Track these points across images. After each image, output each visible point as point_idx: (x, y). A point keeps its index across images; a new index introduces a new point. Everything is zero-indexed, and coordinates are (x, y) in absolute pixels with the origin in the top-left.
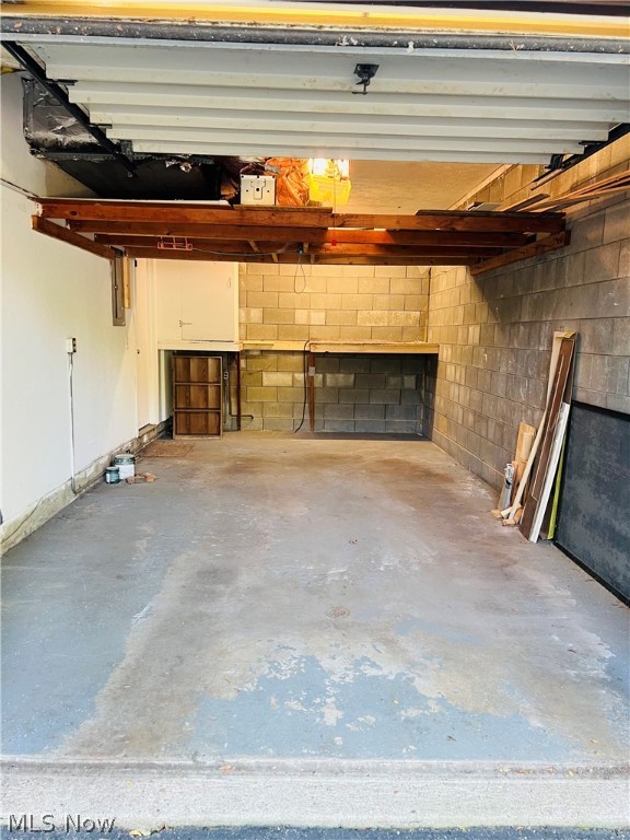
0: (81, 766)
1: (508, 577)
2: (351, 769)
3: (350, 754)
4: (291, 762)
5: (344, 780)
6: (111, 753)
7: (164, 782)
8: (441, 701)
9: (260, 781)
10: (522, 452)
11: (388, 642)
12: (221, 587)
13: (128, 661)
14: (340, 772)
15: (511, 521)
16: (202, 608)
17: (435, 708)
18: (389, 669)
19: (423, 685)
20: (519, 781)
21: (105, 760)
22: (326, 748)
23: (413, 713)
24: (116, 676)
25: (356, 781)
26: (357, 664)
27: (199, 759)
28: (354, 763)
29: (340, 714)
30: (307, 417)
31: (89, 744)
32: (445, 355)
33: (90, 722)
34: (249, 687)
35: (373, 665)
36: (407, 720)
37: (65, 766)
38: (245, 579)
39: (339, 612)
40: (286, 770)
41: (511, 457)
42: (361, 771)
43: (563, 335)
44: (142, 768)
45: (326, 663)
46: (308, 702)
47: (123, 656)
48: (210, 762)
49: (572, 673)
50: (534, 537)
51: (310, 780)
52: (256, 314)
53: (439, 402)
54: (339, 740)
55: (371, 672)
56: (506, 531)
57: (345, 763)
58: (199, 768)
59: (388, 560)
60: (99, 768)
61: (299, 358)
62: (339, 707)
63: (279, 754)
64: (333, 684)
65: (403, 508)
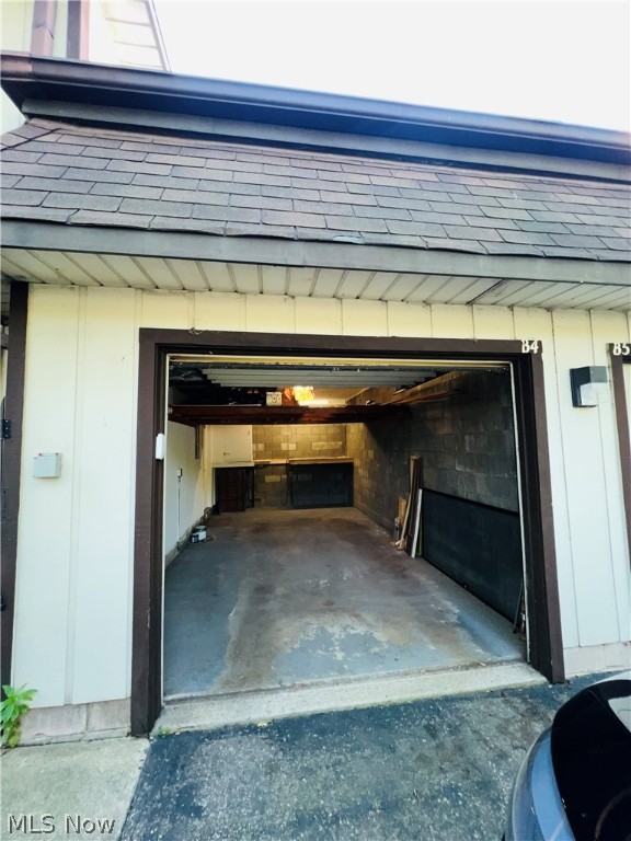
0: (227, 694)
1: (405, 577)
2: (355, 680)
3: (353, 673)
4: (326, 680)
5: (352, 686)
6: (241, 686)
7: (268, 697)
8: (388, 642)
9: (314, 691)
10: (402, 512)
11: (357, 616)
12: (269, 595)
13: (233, 639)
14: (349, 682)
15: (400, 547)
16: (262, 607)
17: (386, 646)
18: (360, 630)
19: (378, 635)
20: (430, 676)
21: (238, 690)
22: (341, 671)
23: (376, 650)
24: (230, 647)
25: (357, 685)
26: (345, 628)
27: (283, 684)
28: (355, 677)
29: (343, 654)
30: (289, 498)
31: (228, 682)
32: (357, 463)
33: (225, 672)
34: (296, 646)
35: (353, 628)
36: (375, 654)
37: (218, 696)
38: (279, 591)
39: (330, 603)
40: (324, 684)
41: (396, 515)
42: (359, 680)
43: (414, 457)
44: (257, 691)
45: (330, 630)
46: (327, 650)
47: (229, 637)
48: (288, 684)
49: (443, 622)
50: (413, 556)
51: (337, 688)
52: (261, 446)
53: (356, 486)
54: (346, 667)
55: (353, 632)
56: (399, 553)
57: (352, 677)
58: (284, 688)
59: (347, 574)
60: (235, 694)
61: (283, 468)
62: (342, 650)
63: (320, 677)
64: (337, 640)
65: (348, 545)
